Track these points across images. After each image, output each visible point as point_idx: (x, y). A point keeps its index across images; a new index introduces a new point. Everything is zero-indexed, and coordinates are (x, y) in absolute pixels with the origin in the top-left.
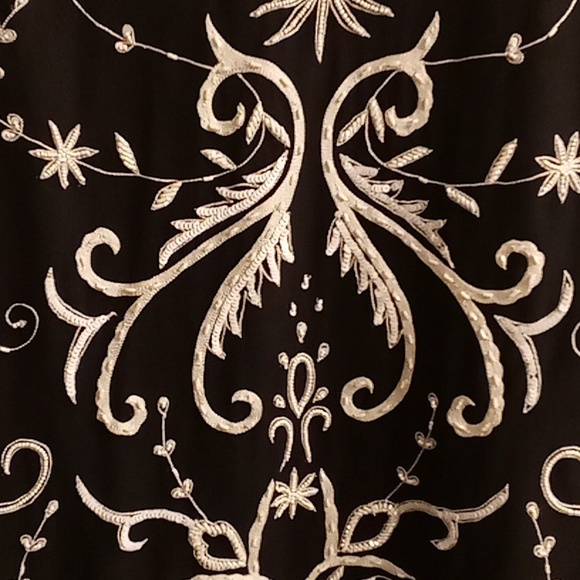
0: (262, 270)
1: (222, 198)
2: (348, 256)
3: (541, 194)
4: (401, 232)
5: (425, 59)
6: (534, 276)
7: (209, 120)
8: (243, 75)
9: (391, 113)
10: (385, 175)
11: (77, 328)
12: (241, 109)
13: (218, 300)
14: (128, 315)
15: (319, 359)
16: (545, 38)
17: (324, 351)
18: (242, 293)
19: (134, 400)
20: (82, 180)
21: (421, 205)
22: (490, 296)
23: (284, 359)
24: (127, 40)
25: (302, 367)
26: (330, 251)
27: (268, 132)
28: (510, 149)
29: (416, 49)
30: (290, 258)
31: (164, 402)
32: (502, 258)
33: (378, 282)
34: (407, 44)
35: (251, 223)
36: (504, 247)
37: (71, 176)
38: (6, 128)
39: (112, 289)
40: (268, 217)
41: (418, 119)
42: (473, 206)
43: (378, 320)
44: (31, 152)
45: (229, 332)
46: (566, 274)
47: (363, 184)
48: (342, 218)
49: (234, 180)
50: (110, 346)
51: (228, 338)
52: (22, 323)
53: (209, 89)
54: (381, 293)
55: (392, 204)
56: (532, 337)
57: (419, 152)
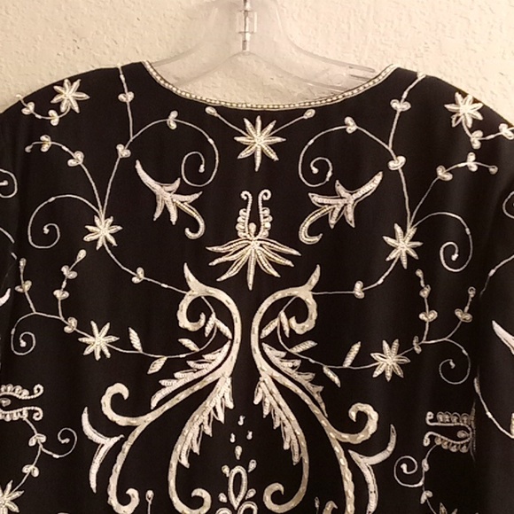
0: (213, 413)
1: (190, 368)
2: (268, 405)
3: (375, 376)
4: (299, 391)
5: (312, 291)
6: (372, 427)
7: (184, 322)
8: (206, 297)
9: (293, 321)
10: (289, 357)
11: (99, 445)
12: (203, 316)
13: (186, 430)
14: (130, 437)
15: (249, 471)
16: (375, 285)
17: (252, 465)
18: (200, 426)
19: (132, 492)
20: (108, 355)
21: (311, 376)
22: (346, 437)
23: (226, 470)
24: (139, 276)
25: (238, 475)
26: (256, 401)
27: (218, 329)
28: (356, 348)
29: (306, 285)
30: (231, 406)
31: (150, 494)
32: (353, 414)
33: (286, 422)
34: (301, 282)
35: (206, 384)
36: (354, 407)
37: (102, 353)
38: (66, 325)
39: (122, 421)
40: (217, 381)
41: (309, 325)
42: (336, 380)
43: (286, 447)
44: (80, 339)
45: (191, 451)
46: (392, 427)
47: (276, 361)
48: (264, 381)
49: (197, 357)
50: (119, 457)
51: (191, 454)
52: (67, 440)
53: (184, 305)
54: (288, 429)
55: (295, 375)
56: (372, 466)
57: (309, 344)
